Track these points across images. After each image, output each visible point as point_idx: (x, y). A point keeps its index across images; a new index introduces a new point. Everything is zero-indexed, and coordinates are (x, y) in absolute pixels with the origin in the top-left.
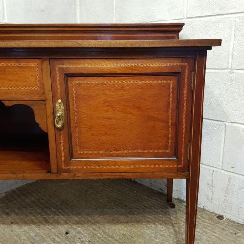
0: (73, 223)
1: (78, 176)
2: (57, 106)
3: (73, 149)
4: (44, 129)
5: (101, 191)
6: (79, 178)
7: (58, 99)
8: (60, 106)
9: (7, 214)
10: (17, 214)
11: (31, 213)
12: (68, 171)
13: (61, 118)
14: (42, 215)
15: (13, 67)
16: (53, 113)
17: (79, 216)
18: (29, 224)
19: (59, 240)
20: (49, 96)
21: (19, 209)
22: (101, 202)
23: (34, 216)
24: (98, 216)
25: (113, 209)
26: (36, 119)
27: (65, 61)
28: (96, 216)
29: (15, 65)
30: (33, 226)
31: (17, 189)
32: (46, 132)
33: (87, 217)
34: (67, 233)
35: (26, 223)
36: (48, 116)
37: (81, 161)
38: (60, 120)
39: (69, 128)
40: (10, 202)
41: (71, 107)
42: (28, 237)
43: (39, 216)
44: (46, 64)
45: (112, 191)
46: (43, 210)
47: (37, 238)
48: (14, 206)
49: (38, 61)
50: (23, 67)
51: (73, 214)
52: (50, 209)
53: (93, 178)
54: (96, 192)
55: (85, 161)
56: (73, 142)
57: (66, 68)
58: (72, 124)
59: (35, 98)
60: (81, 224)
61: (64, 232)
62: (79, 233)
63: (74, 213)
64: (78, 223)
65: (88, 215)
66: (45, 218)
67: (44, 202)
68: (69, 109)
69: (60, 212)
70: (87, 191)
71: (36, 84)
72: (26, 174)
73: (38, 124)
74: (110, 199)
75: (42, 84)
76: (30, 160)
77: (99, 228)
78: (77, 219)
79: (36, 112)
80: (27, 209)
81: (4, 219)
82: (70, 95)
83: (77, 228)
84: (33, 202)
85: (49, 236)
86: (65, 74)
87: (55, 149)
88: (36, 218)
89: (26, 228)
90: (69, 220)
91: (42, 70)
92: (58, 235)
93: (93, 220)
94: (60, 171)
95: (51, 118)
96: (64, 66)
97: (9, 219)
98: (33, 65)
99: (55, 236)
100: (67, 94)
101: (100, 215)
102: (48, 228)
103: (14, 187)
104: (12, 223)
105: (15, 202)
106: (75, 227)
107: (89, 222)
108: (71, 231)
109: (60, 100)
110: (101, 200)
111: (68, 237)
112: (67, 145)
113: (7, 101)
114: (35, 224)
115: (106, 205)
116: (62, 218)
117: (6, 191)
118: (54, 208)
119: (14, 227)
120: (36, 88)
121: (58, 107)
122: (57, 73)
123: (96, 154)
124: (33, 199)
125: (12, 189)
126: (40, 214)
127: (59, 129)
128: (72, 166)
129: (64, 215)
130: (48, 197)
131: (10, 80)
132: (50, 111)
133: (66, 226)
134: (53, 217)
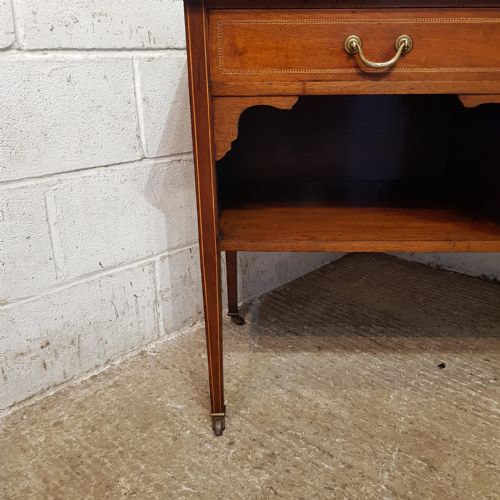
0: (435, 349)
5: (441, 297)
9: (296, 334)
10: (314, 334)
11: (340, 333)
14: (365, 336)
18: (354, 351)
19: (435, 377)
21: (310, 325)
22: (457, 316)
25: (492, 327)
30: (364, 353)
34: (441, 366)
35: (347, 349)
40: (282, 315)
42: (372, 372)
43: (360, 337)
45: (463, 297)
47: (391, 374)
52: (370, 326)
60: (455, 352)
61: (433, 364)
62: (463, 366)
63: (422, 333)
65: (452, 336)
66: (374, 341)
67: (347, 314)
69: (393, 332)
77: (494, 358)
78: (439, 344)
80: (325, 326)
81: (298, 342)
83: (451, 357)
84: (327, 315)
85: (412, 371)
88: (357, 340)
89: (354, 357)
90: (423, 344)
92: (426, 368)
97: (308, 342)
99: (423, 370)
102: (396, 358)
104: (319, 348)
105: (290, 313)
106: (445, 355)
107: (464, 348)
108: (445, 362)
110: (456, 313)
114: (364, 350)
115: (474, 321)
116: (408, 341)
118: (375, 324)
119: (329, 354)
124: (321, 309)
126: (358, 334)
129: (405, 336)
130: (347, 306)
133: (427, 354)
134: (387, 340)
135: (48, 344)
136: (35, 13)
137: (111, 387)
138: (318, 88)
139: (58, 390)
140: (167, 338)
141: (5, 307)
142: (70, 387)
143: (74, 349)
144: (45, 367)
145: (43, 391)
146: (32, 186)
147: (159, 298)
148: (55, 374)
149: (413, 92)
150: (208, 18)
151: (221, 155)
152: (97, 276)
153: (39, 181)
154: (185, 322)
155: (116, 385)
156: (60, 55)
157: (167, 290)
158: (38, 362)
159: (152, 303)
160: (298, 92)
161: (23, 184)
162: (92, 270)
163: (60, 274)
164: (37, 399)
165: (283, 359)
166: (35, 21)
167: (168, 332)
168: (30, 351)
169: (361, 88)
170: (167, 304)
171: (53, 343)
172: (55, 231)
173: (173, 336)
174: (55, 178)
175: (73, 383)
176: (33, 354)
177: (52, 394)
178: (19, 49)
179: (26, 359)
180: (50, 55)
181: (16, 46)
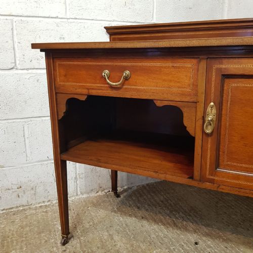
0: (202, 234)
1: (223, 189)
2: (209, 109)
3: (220, 158)
4: (191, 132)
5: (233, 206)
6: (223, 191)
7: (210, 103)
8: (212, 110)
9: (138, 208)
10: (147, 210)
11: (160, 213)
12: (212, 181)
13: (211, 122)
14: (171, 217)
15: (169, 67)
16: (203, 117)
17: (209, 228)
18: (158, 224)
19: (188, 248)
20: (202, 98)
21: (149, 205)
22: (233, 218)
23: (162, 216)
24: (231, 233)
25: (248, 230)
26: (184, 121)
27: (225, 61)
28: (229, 233)
29: (171, 65)
30: (162, 226)
31: (147, 185)
32: (193, 136)
33: (217, 231)
34: (196, 243)
35: (156, 222)
36: (197, 119)
37: (229, 173)
38: (211, 125)
39: (219, 134)
40: (141, 197)
41: (224, 112)
42: (157, 236)
43: (168, 217)
44: (203, 64)
45: (247, 209)
46: (171, 212)
47: (166, 240)
48: (145, 202)
49: (194, 61)
50: (179, 68)
51: (202, 225)
52: (179, 213)
53: (240, 194)
54: (228, 206)
55: (232, 174)
56: (221, 150)
57: (225, 69)
58: (222, 130)
59: (186, 100)
60: (212, 238)
61: (193, 241)
62: (209, 247)
63: (203, 223)
64: (207, 235)
65: (219, 229)
66: (173, 220)
67: (172, 204)
68: (221, 114)
69: (188, 219)
70: (217, 203)
71: (189, 85)
72: (167, 175)
73: (186, 127)
74: (245, 217)
75: (195, 85)
76: (170, 161)
77: (232, 247)
78: (207, 231)
79: (185, 115)
80: (156, 207)
81: (136, 212)
82: (224, 98)
83: (207, 240)
84: (162, 202)
85: (178, 242)
86: (222, 75)
87: (200, 156)
88: (165, 219)
89: (155, 227)
90: (198, 229)
91: (198, 71)
92: (187, 242)
93: (224, 236)
94: (203, 179)
95: (200, 122)
96: (223, 66)
97: (140, 213)
98: (189, 65)
99: (184, 243)
100: (222, 96)
101: (233, 233)
102: (176, 233)
103: (145, 183)
104: (143, 218)
105: (145, 197)
106: (204, 238)
107: (220, 237)
108: (200, 242)
109: (212, 104)
110: (234, 217)
111: (197, 248)
112: (215, 153)
113: (159, 101)
114: (164, 224)
115: (240, 224)
116: (191, 226)
117: (138, 185)
118: (182, 212)
119: (145, 222)
120: (188, 90)
121: (210, 111)
122: (214, 74)
123: (247, 168)
124: (162, 198)
125: (143, 184)
126: (168, 215)
127: (208, 135)
128: (217, 176)
129: (193, 223)
130: (176, 200)
131: (164, 80)
132: (200, 114)
133: (195, 235)
134: (181, 222)
135: (21, 187)
136: (24, 55)
137: (43, 212)
138: (94, 93)
139: (24, 208)
140: (81, 196)
141: (3, 169)
142: (30, 208)
143: (33, 192)
144: (19, 196)
145: (17, 207)
146: (19, 122)
147: (78, 177)
148: (23, 201)
149: (133, 97)
150: (53, 61)
151: (60, 117)
152: (46, 162)
153: (21, 120)
154: (92, 190)
155: (46, 212)
156: (34, 71)
157: (82, 174)
158: (15, 194)
159: (73, 178)
160: (87, 93)
161: (14, 121)
162: (44, 159)
163: (28, 159)
164: (14, 209)
165: (121, 219)
166: (24, 58)
167: (82, 193)
168: (12, 189)
169: (111, 94)
170: (82, 180)
171: (23, 187)
172: (27, 141)
173: (85, 196)
174: (29, 119)
175: (32, 207)
176: (14, 190)
177: (21, 209)
178: (17, 69)
179: (10, 191)
180: (30, 71)
181: (15, 68)
